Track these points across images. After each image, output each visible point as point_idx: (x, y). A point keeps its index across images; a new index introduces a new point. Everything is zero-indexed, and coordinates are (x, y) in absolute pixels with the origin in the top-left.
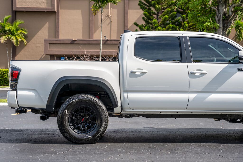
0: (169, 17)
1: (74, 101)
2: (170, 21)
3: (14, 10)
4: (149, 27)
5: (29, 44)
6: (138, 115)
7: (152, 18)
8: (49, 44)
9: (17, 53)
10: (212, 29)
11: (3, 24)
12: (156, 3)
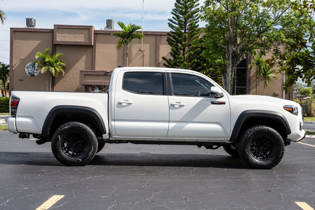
0: (194, 53)
1: (66, 127)
2: (195, 56)
3: (54, 43)
4: (176, 61)
5: (67, 74)
6: (127, 142)
7: (178, 53)
8: (84, 75)
9: (56, 82)
10: (222, 66)
11: (43, 56)
12: (183, 40)
